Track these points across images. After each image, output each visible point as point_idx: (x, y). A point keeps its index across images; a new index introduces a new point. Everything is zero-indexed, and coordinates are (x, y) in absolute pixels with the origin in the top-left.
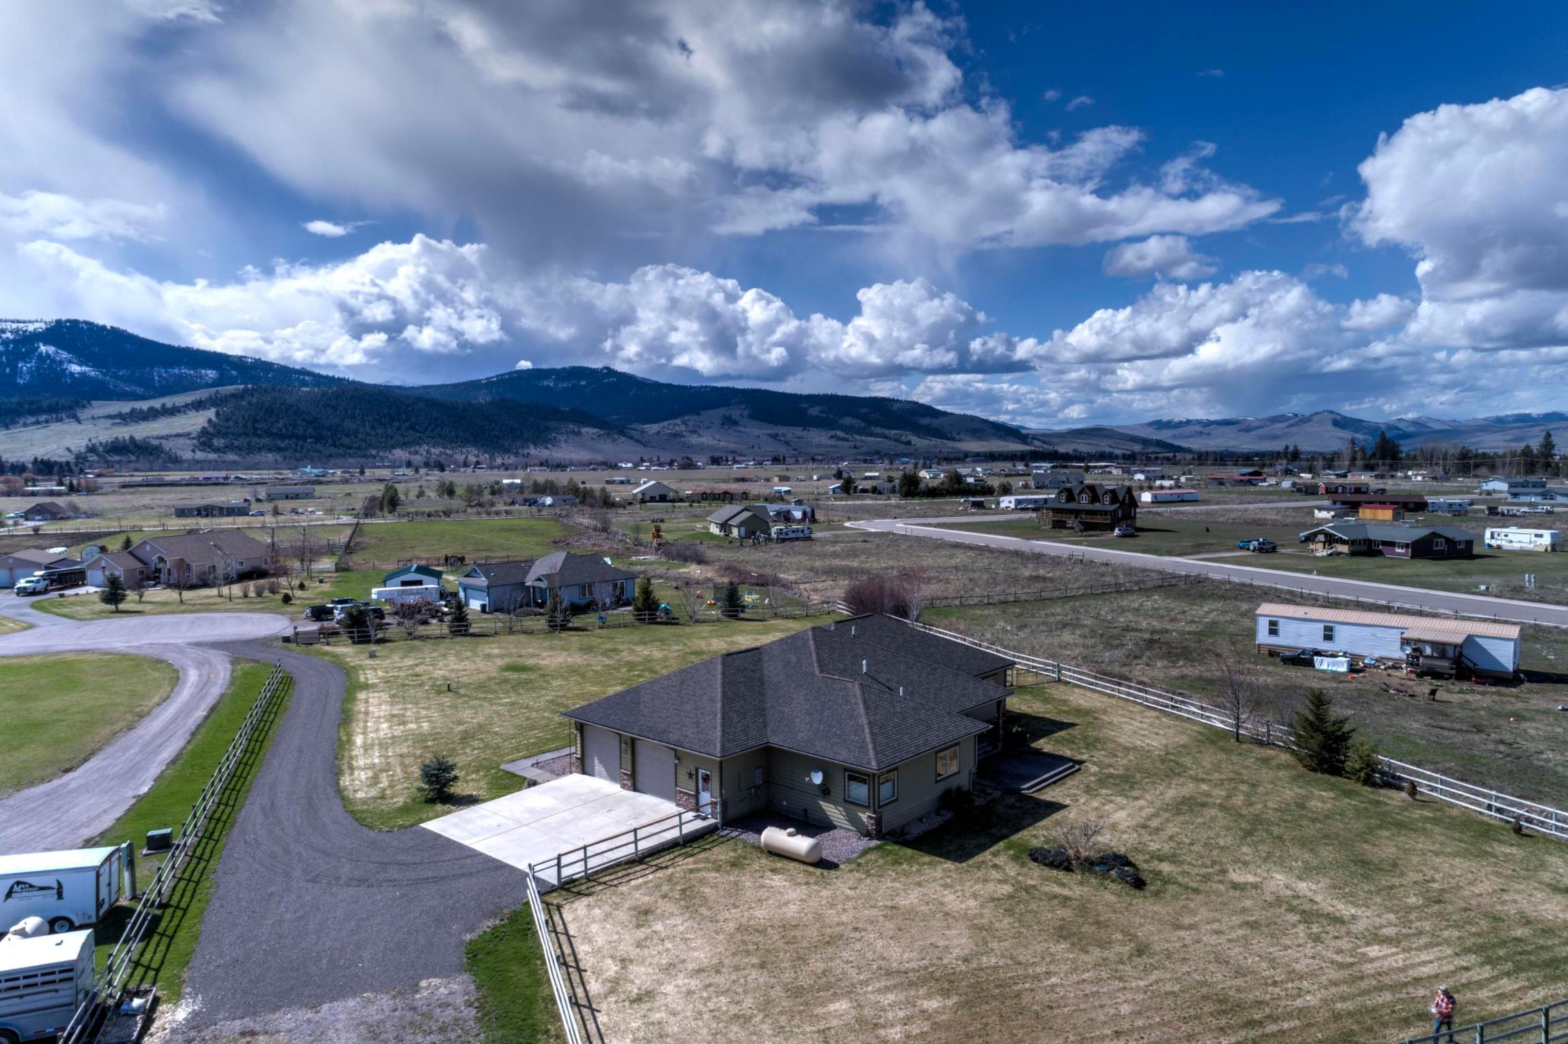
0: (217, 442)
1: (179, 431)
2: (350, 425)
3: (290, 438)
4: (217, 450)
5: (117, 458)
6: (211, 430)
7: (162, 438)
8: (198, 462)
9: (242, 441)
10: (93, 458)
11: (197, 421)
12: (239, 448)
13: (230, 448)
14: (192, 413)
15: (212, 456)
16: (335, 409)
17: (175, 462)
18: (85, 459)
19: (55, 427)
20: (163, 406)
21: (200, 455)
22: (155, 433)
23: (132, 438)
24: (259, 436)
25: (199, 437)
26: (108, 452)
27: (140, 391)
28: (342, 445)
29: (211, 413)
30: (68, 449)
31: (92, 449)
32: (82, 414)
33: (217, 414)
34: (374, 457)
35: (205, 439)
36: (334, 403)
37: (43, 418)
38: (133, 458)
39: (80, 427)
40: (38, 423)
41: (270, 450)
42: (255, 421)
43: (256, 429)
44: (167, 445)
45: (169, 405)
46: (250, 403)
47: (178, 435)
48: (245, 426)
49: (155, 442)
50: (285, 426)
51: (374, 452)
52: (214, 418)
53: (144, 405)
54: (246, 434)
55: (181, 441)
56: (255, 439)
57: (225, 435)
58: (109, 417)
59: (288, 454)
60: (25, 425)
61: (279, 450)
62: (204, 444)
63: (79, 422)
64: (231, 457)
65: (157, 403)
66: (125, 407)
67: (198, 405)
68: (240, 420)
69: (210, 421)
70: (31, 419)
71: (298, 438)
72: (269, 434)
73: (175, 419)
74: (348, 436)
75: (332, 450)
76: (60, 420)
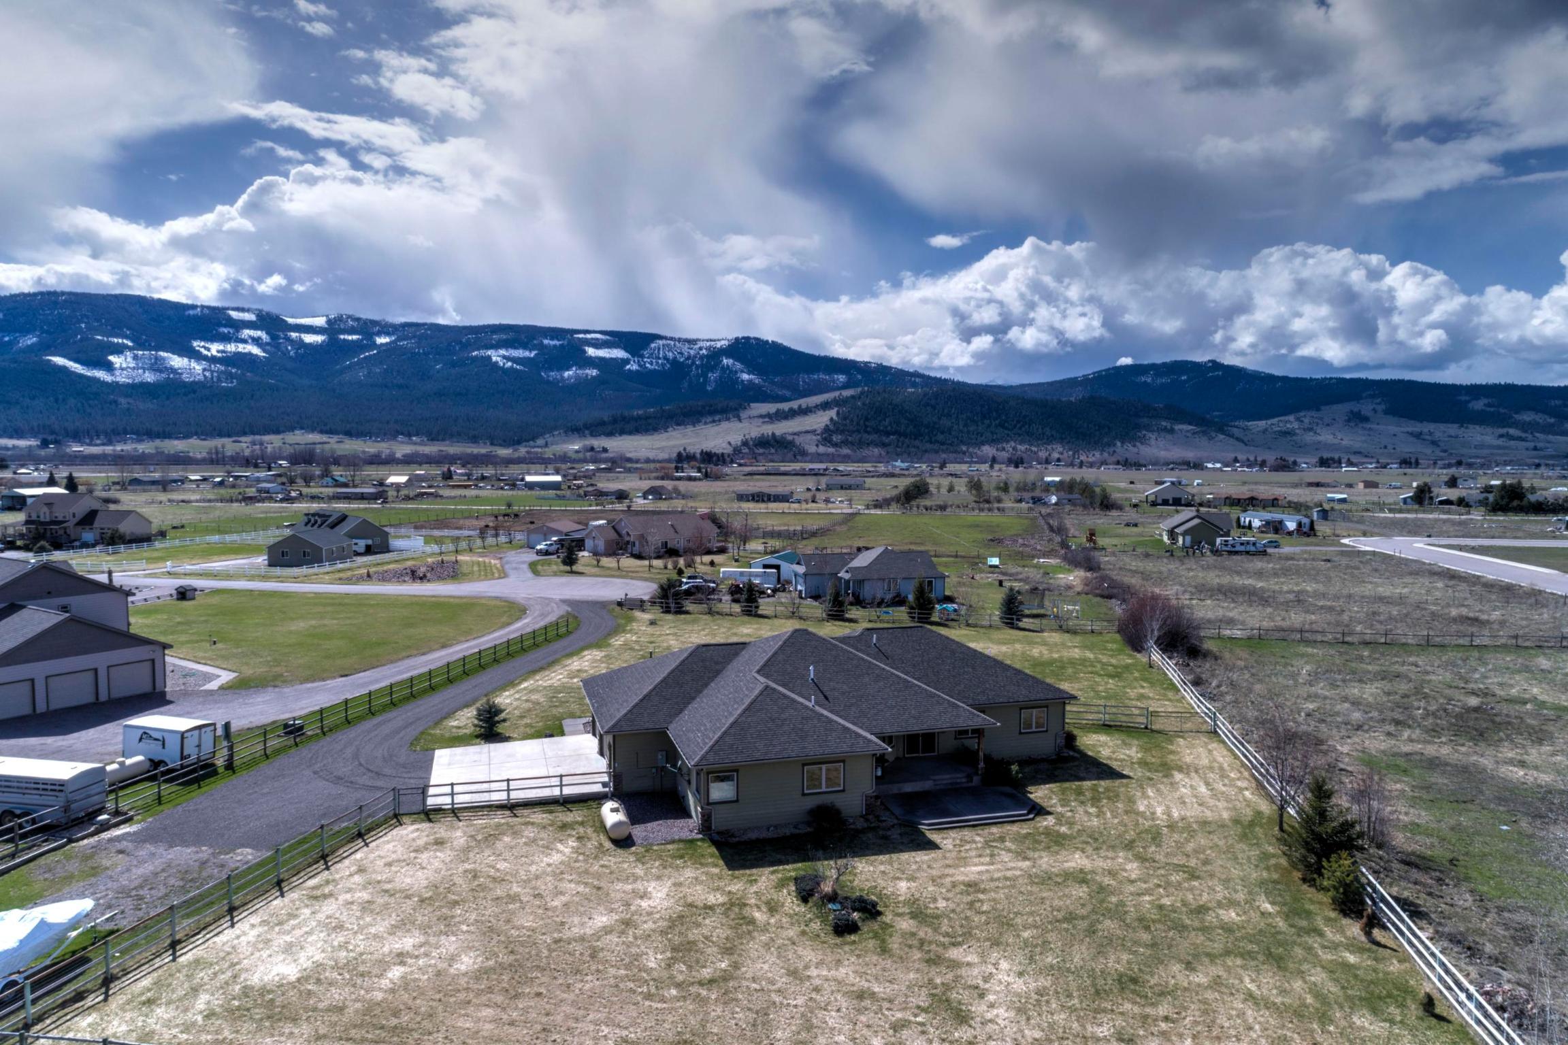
0: (835, 438)
1: (808, 428)
2: (946, 422)
3: (893, 434)
4: (835, 445)
5: (761, 451)
6: (832, 427)
7: (795, 434)
8: (819, 454)
9: (855, 437)
10: (745, 450)
11: (821, 420)
12: (852, 443)
13: (845, 443)
14: (821, 413)
15: (831, 450)
16: (934, 408)
17: (801, 454)
18: (740, 452)
19: (725, 425)
20: (800, 406)
21: (822, 449)
22: (791, 430)
23: (773, 434)
24: (869, 433)
25: (822, 433)
26: (756, 445)
27: (788, 393)
28: (937, 441)
29: (833, 413)
30: (729, 443)
31: (745, 443)
32: (744, 415)
33: (838, 413)
34: (964, 453)
35: (826, 436)
36: (933, 402)
37: (717, 418)
38: (773, 451)
39: (740, 425)
40: (714, 421)
41: (876, 445)
42: (867, 419)
43: (866, 427)
44: (798, 440)
45: (804, 406)
46: (864, 404)
47: (807, 432)
48: (858, 424)
49: (790, 438)
50: (890, 424)
51: (964, 448)
52: (835, 417)
53: (785, 406)
54: (858, 431)
55: (809, 436)
56: (866, 436)
57: (842, 432)
58: (761, 416)
59: (890, 449)
60: (706, 423)
61: (884, 445)
62: (825, 439)
63: (740, 420)
64: (845, 451)
65: (794, 405)
66: (771, 408)
67: (825, 406)
68: (855, 419)
69: (831, 419)
70: (710, 419)
71: (900, 434)
72: (877, 431)
73: (807, 418)
74: (942, 433)
75: (928, 446)
76: (728, 419)
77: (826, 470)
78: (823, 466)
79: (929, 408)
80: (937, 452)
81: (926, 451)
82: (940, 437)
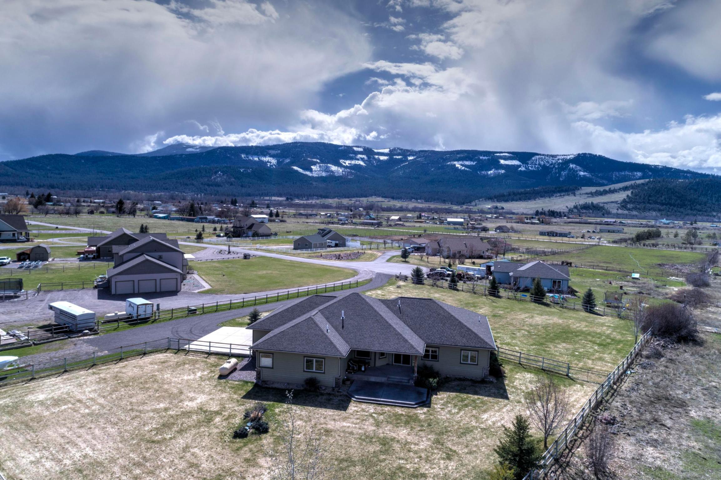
0: (629, 206)
1: (613, 200)
2: (703, 199)
3: (666, 205)
4: (629, 210)
5: (584, 211)
6: (627, 200)
7: (605, 203)
8: (618, 214)
9: (642, 206)
10: (575, 211)
11: (621, 196)
12: (639, 209)
13: (635, 209)
14: (623, 192)
15: (626, 212)
17: (607, 213)
18: (572, 211)
19: (566, 198)
20: (610, 189)
21: (620, 211)
22: (602, 201)
23: (592, 203)
24: (650, 204)
25: (621, 203)
26: (581, 208)
27: (605, 182)
28: (696, 209)
29: (629, 193)
30: (567, 207)
31: (576, 207)
32: (577, 193)
33: (632, 193)
35: (624, 205)
37: (562, 194)
38: (591, 211)
39: (575, 198)
40: (561, 196)
41: (655, 210)
42: (650, 196)
43: (649, 200)
44: (606, 206)
45: (612, 189)
46: (649, 188)
47: (612, 202)
48: (644, 199)
49: (601, 205)
50: (665, 199)
52: (630, 195)
53: (601, 189)
54: (644, 203)
55: (613, 205)
56: (648, 205)
57: (634, 203)
58: (587, 194)
59: (663, 213)
60: (556, 197)
61: (660, 210)
63: (575, 196)
64: (635, 213)
65: (607, 188)
66: (593, 189)
67: (625, 189)
68: (642, 196)
69: (628, 196)
70: (559, 194)
71: (671, 205)
72: (656, 203)
73: (613, 195)
76: (568, 195)
77: (614, 222)
78: (613, 220)
79: (692, 191)
80: (695, 215)
81: (688, 214)
82: (698, 207)
